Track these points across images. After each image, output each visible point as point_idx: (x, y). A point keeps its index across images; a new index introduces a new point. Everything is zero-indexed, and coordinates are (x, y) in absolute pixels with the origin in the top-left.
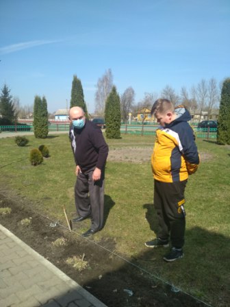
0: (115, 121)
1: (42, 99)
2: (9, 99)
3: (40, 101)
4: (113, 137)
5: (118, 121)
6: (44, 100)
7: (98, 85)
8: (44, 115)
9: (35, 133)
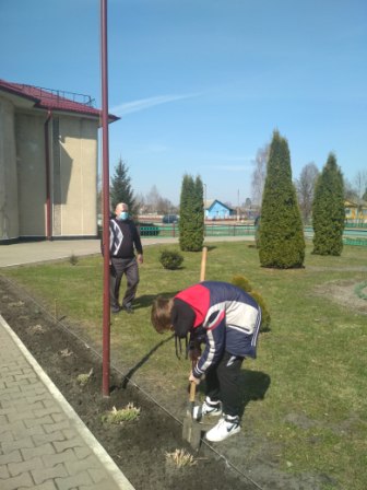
0: (334, 220)
1: (195, 180)
2: (126, 183)
3: (192, 183)
4: (329, 253)
5: (339, 221)
6: (199, 182)
7: (258, 160)
8: (197, 210)
9: (182, 241)
